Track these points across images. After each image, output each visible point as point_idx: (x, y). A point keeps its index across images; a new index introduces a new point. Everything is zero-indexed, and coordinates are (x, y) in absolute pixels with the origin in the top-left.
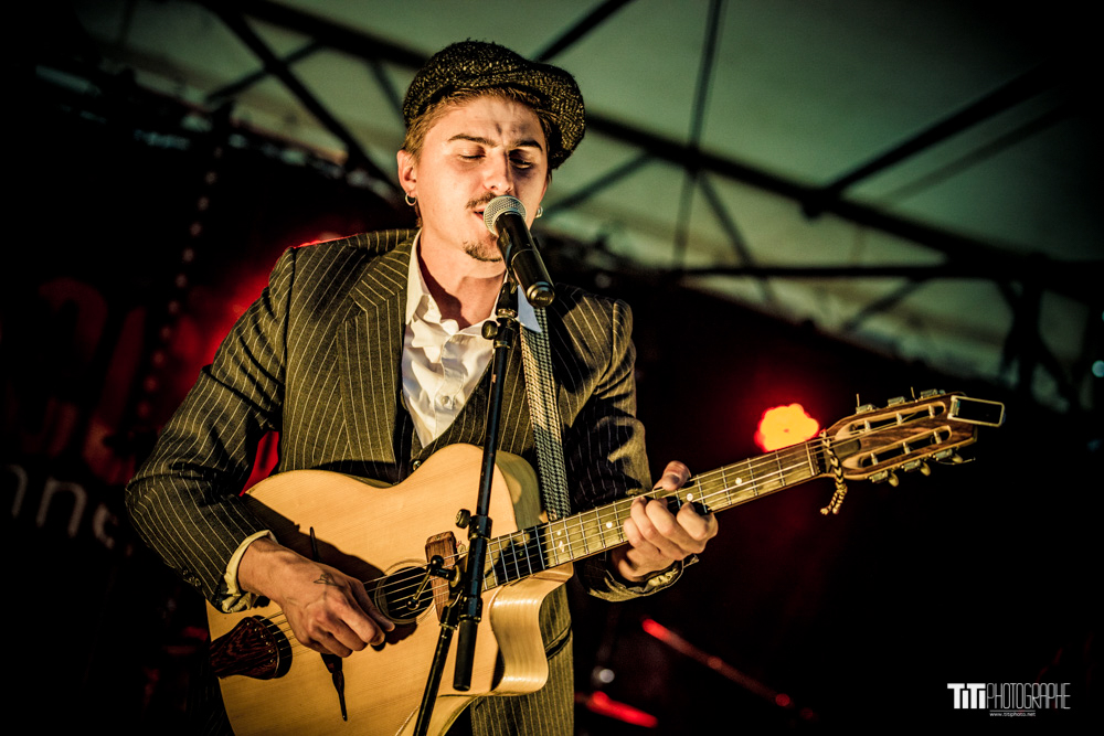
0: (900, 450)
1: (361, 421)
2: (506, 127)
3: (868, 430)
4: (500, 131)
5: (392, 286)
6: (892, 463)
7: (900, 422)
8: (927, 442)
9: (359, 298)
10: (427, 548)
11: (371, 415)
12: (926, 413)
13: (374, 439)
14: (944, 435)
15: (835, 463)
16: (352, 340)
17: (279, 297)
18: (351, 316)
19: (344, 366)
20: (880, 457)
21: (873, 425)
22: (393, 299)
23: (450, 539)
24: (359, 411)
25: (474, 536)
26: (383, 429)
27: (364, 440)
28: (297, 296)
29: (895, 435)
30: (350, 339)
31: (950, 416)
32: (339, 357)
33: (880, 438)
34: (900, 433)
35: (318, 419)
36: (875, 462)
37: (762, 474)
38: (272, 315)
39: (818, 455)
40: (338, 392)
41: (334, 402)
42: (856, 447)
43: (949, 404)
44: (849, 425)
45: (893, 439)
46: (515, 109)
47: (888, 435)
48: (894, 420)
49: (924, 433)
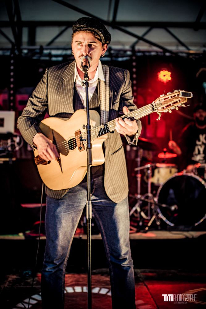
0: (170, 105)
1: (66, 105)
2: (86, 39)
3: (163, 101)
4: (84, 40)
5: (70, 73)
6: (168, 108)
7: (170, 98)
8: (176, 102)
9: (64, 77)
10: (75, 134)
11: (68, 103)
12: (175, 96)
13: (69, 108)
14: (180, 101)
15: (156, 109)
16: (62, 87)
17: (45, 79)
18: (62, 81)
19: (61, 93)
20: (166, 107)
21: (165, 99)
22: (71, 76)
23: (79, 131)
24: (65, 102)
25: (87, 130)
26: (71, 106)
27: (67, 109)
28: (49, 78)
29: (169, 101)
30: (62, 86)
31: (180, 96)
32: (60, 91)
33: (166, 102)
34: (170, 101)
35: (58, 105)
36: (165, 108)
37: (141, 112)
38: (44, 83)
39: (152, 107)
40: (60, 99)
41: (60, 101)
42: (161, 105)
43: (180, 93)
44: (159, 100)
45: (168, 102)
46: (89, 35)
47: (167, 101)
48: (169, 98)
49: (175, 100)
